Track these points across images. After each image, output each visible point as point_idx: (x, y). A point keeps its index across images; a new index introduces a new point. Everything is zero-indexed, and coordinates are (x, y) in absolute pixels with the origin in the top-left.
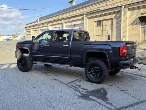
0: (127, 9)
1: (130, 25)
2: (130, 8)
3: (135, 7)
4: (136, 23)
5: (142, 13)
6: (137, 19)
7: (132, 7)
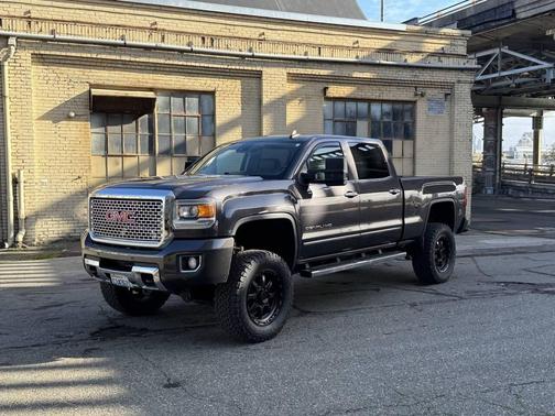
0: (26, 55)
1: (43, 118)
2: (42, 52)
3: (68, 54)
4: (73, 114)
5: (92, 82)
6: (74, 101)
7: (53, 53)
